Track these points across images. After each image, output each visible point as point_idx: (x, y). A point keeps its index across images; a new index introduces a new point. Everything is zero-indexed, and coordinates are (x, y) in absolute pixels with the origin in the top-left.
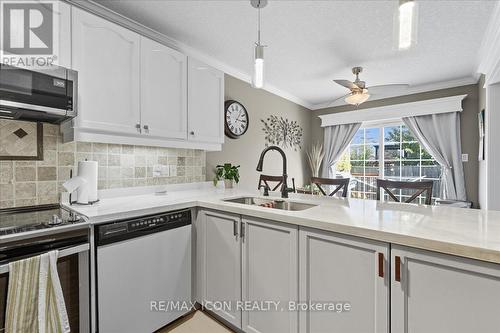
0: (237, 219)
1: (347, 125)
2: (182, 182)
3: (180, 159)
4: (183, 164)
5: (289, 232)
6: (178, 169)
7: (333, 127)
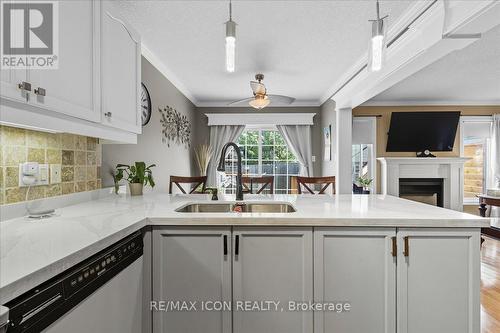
0: (227, 233)
1: (233, 127)
2: (70, 191)
3: (67, 154)
4: (71, 162)
5: (301, 236)
6: (63, 170)
7: (220, 127)
